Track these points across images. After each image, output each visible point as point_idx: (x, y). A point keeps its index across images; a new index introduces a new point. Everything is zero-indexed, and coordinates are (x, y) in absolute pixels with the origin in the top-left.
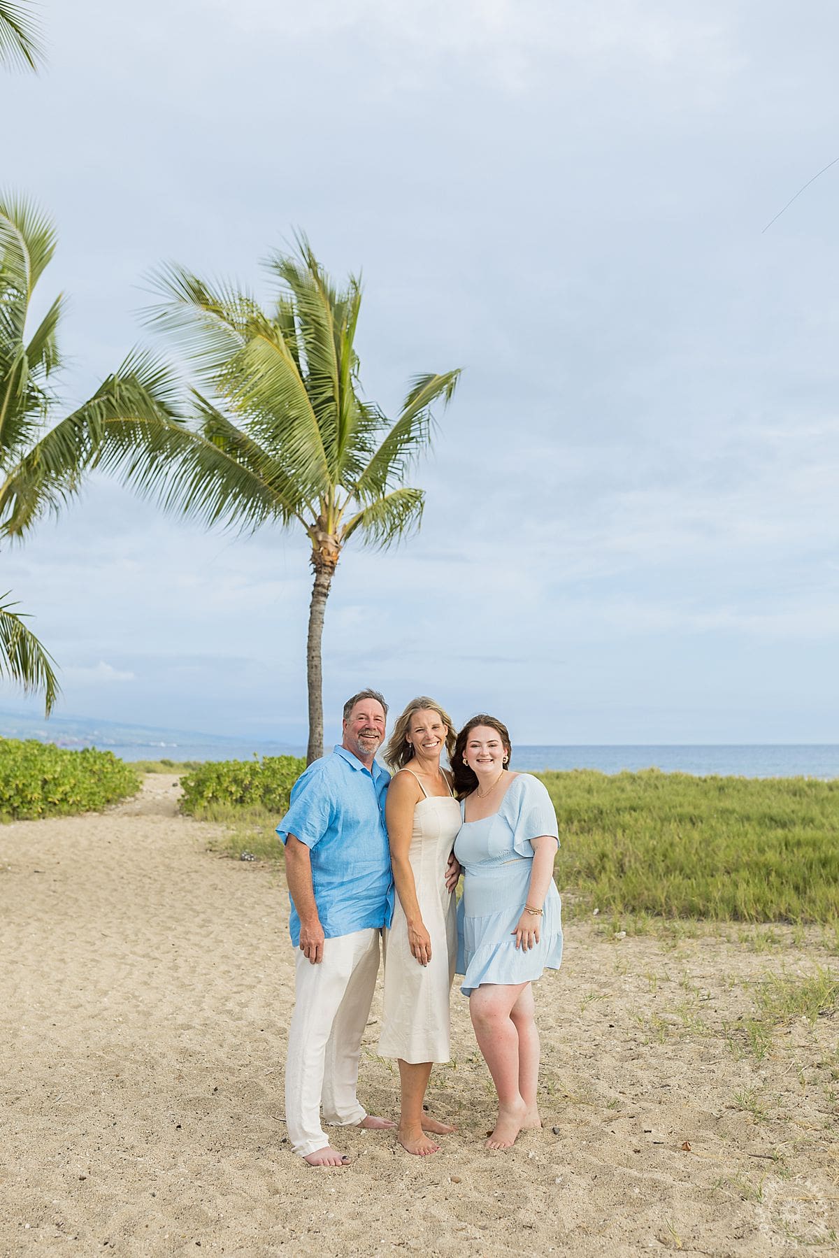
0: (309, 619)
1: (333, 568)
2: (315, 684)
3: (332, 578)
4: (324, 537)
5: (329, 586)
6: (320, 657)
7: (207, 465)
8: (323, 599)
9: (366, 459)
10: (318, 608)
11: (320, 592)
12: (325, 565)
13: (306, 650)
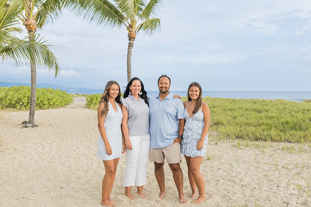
0: (127, 53)
1: (134, 39)
2: (129, 72)
3: (134, 42)
4: (132, 30)
5: (133, 44)
6: (131, 64)
7: (98, 7)
8: (131, 47)
9: (143, 8)
10: (130, 50)
11: (130, 46)
12: (132, 38)
13: (127, 62)
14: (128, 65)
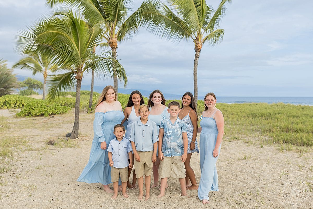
0: (194, 64)
1: (200, 50)
2: (195, 80)
3: (200, 53)
4: (198, 42)
5: (199, 55)
6: (197, 74)
7: (168, 24)
8: (198, 58)
9: (209, 21)
10: (196, 61)
11: (197, 57)
12: (198, 49)
13: (193, 72)
14: (194, 74)
